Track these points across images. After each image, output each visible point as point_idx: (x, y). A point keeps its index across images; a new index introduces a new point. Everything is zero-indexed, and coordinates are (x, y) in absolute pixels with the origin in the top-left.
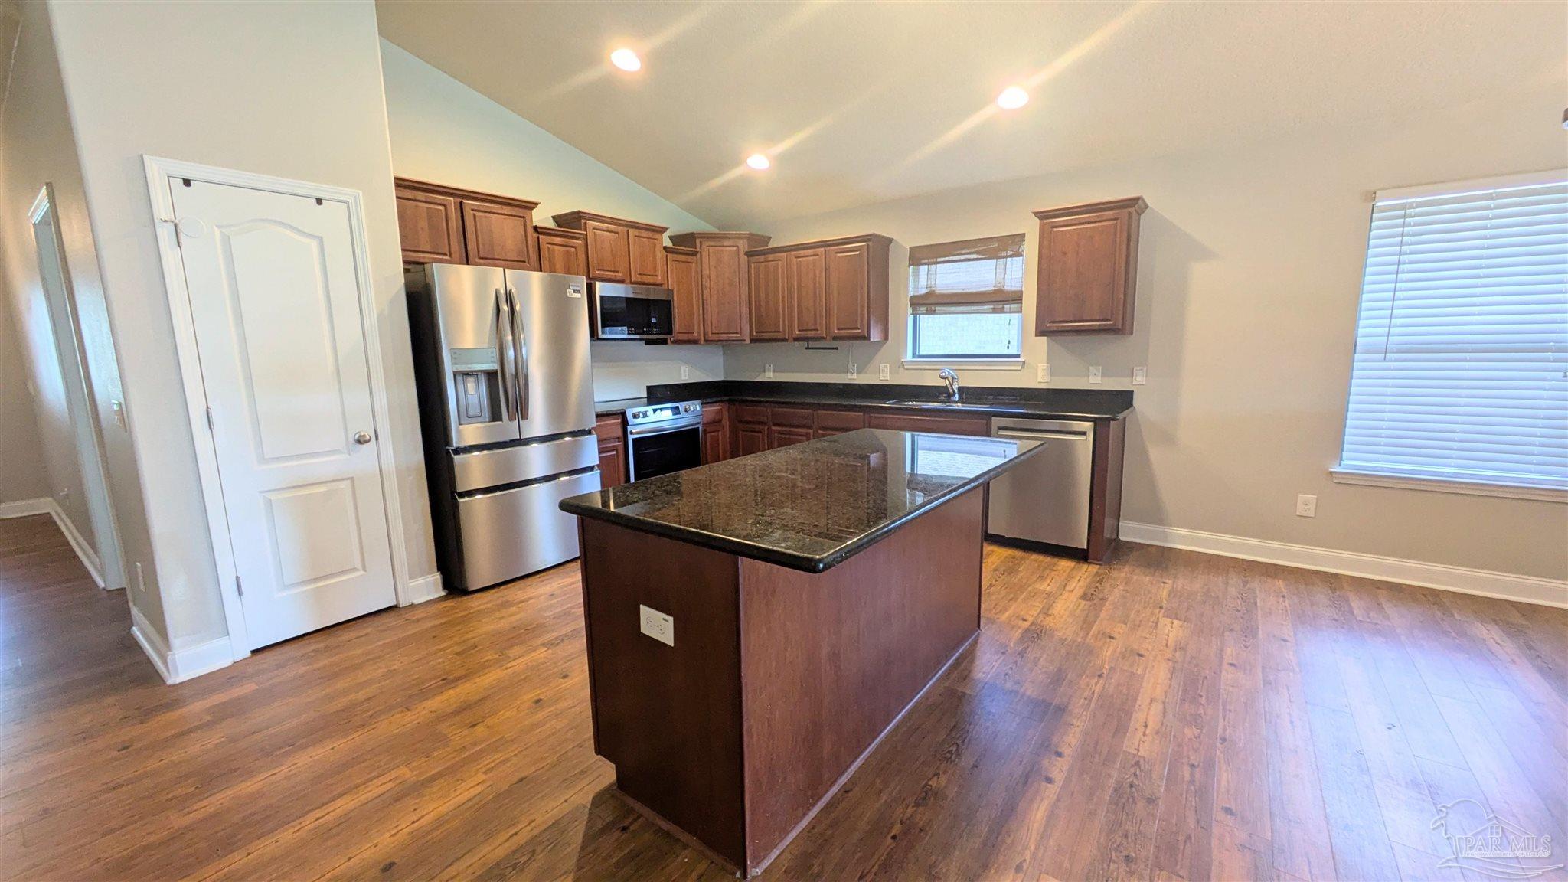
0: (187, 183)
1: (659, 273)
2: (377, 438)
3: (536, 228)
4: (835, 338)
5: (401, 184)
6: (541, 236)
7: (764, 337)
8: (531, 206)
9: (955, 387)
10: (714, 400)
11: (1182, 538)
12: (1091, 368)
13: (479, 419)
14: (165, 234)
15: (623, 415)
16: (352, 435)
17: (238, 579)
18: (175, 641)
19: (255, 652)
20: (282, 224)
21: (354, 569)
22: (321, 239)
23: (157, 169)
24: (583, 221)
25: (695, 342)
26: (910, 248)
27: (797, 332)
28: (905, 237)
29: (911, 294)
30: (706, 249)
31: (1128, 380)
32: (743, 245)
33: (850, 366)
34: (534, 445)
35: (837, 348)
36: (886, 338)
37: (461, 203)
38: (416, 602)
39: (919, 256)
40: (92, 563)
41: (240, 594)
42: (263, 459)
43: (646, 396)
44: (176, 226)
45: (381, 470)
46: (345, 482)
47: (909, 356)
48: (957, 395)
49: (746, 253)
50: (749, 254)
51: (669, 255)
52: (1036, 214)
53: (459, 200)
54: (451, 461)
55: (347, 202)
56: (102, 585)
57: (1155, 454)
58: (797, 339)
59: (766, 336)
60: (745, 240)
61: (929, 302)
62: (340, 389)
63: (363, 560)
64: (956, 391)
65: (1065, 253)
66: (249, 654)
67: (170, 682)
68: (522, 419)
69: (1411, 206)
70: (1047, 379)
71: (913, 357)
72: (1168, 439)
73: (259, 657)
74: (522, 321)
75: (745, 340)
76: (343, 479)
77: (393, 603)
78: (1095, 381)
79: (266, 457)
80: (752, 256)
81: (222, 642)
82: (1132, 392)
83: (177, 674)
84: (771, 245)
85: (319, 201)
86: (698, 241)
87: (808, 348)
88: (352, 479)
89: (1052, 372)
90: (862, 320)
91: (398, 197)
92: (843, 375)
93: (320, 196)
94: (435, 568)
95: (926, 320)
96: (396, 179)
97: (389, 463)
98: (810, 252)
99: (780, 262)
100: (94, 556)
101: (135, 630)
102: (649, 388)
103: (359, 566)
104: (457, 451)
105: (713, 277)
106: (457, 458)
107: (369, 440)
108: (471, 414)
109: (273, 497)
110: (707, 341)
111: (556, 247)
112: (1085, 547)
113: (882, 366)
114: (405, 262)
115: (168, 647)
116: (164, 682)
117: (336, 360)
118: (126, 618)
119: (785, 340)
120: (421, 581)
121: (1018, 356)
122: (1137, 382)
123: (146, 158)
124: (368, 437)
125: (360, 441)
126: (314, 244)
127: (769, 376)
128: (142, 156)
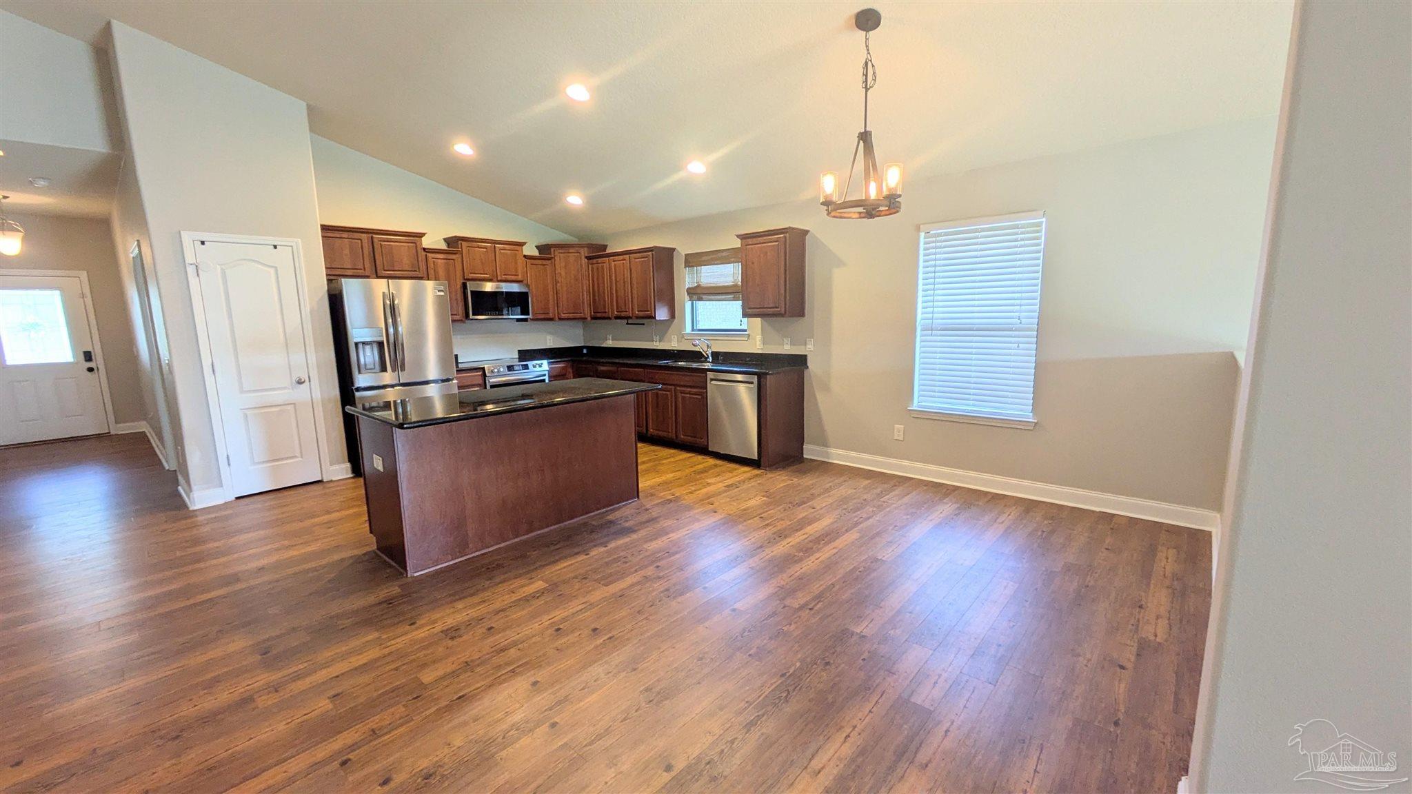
0: (203, 243)
1: (520, 273)
2: (310, 381)
3: (424, 249)
4: (637, 318)
5: (325, 228)
6: (428, 254)
7: (599, 316)
8: (421, 235)
9: (709, 353)
10: (559, 360)
11: (838, 456)
12: (784, 339)
13: (373, 371)
14: (191, 271)
15: (483, 368)
16: (295, 378)
17: (228, 455)
18: (194, 487)
19: (238, 498)
20: (254, 261)
21: (296, 457)
22: (276, 268)
23: (187, 237)
24: (459, 242)
25: (551, 319)
26: (685, 255)
27: (616, 313)
28: (683, 246)
29: (687, 287)
30: (559, 256)
31: (803, 347)
32: (584, 252)
33: (654, 337)
34: (432, 385)
35: (644, 324)
36: (673, 316)
37: (372, 237)
38: (334, 479)
39: (694, 260)
40: (162, 453)
41: (229, 465)
42: (242, 391)
43: (517, 357)
44: (197, 266)
45: (312, 400)
46: (290, 406)
47: (688, 329)
48: (710, 358)
49: (586, 257)
50: (589, 258)
51: (528, 260)
52: (738, 236)
53: (370, 235)
54: (354, 396)
55: (292, 246)
56: (167, 468)
57: (820, 397)
58: (617, 318)
59: (599, 315)
60: (586, 249)
61: (698, 293)
62: (288, 353)
63: (301, 452)
64: (709, 355)
65: (753, 263)
66: (234, 499)
67: (191, 509)
68: (401, 371)
69: (940, 235)
70: (762, 346)
71: (693, 331)
72: (826, 388)
73: (238, 500)
74: (399, 312)
75: (586, 318)
76: (288, 404)
77: (320, 479)
78: (787, 349)
79: (244, 389)
80: (590, 259)
81: (219, 490)
82: (806, 356)
83: (195, 505)
84: (608, 251)
85: (275, 247)
86: (552, 250)
87: (628, 324)
88: (294, 404)
89: (764, 342)
90: (651, 307)
91: (323, 237)
92: (651, 343)
93: (276, 244)
94: (347, 459)
95: (700, 305)
96: (321, 225)
97: (317, 395)
98: (621, 257)
99: (605, 264)
100: (162, 449)
101: (180, 488)
102: (520, 352)
103: (299, 455)
104: (358, 389)
105: (563, 273)
106: (357, 394)
107: (304, 382)
108: (368, 367)
109: (248, 412)
110: (560, 319)
111: (439, 261)
112: (756, 458)
113: (673, 336)
114: (327, 275)
115: (191, 491)
116: (188, 508)
117: (285, 334)
118: (177, 483)
119: (609, 318)
120: (337, 467)
121: (745, 331)
122: (808, 349)
123: (182, 232)
124: (303, 380)
125: (300, 382)
126: (272, 271)
127: (610, 343)
128: (180, 232)
